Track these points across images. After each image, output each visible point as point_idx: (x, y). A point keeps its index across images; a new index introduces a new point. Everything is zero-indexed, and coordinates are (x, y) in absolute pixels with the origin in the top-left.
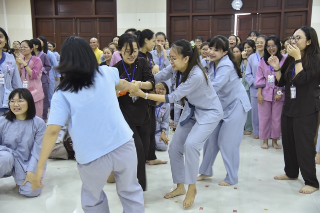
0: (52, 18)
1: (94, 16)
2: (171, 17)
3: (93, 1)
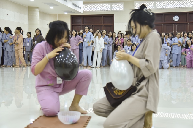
1: (102, 24)
3: (102, 17)
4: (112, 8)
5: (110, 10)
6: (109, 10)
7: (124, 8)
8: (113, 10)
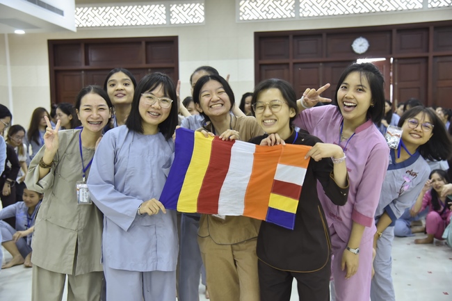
0: (80, 70)
1: (144, 65)
2: (261, 65)
3: (144, 43)
4: (171, 17)
5: (165, 22)
6: (163, 24)
7: (206, 16)
8: (173, 21)
